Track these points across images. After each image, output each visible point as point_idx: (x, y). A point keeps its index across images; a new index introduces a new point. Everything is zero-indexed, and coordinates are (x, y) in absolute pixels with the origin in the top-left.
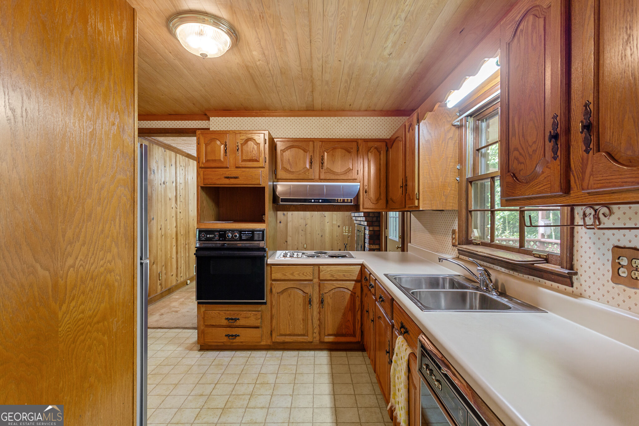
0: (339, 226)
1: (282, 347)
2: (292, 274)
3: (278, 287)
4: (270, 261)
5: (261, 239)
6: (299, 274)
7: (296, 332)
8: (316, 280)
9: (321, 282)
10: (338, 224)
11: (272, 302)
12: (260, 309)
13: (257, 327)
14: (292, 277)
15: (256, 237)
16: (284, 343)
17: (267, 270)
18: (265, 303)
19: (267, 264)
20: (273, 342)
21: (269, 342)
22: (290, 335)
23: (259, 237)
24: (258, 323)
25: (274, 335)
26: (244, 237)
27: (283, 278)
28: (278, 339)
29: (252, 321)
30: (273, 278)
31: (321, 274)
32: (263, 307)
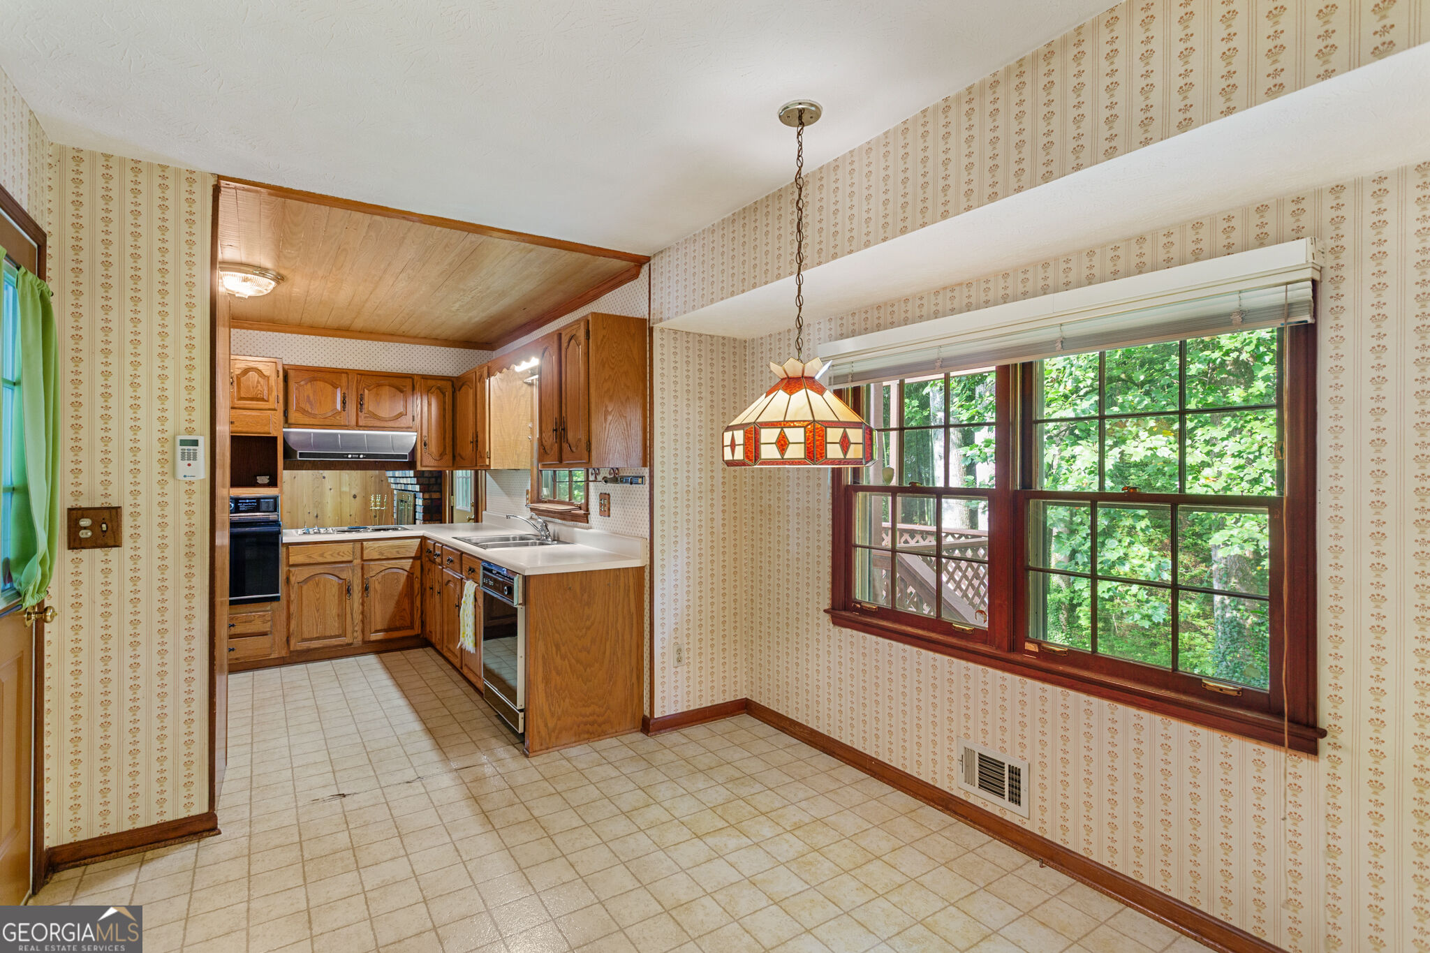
0: (355, 497)
1: (304, 659)
2: (322, 555)
3: (298, 575)
4: (286, 539)
5: (271, 509)
6: (332, 555)
7: (328, 634)
8: (357, 561)
9: (365, 563)
10: (353, 493)
11: (289, 596)
12: (269, 608)
13: (264, 634)
14: (321, 560)
15: (263, 507)
16: (309, 650)
17: (282, 551)
18: (277, 599)
19: (283, 544)
20: (291, 652)
21: (284, 653)
22: (318, 638)
23: (268, 507)
24: (267, 627)
25: (292, 642)
26: (242, 507)
27: (307, 561)
28: (297, 645)
29: (257, 626)
30: (291, 563)
31: (365, 552)
32: (275, 604)
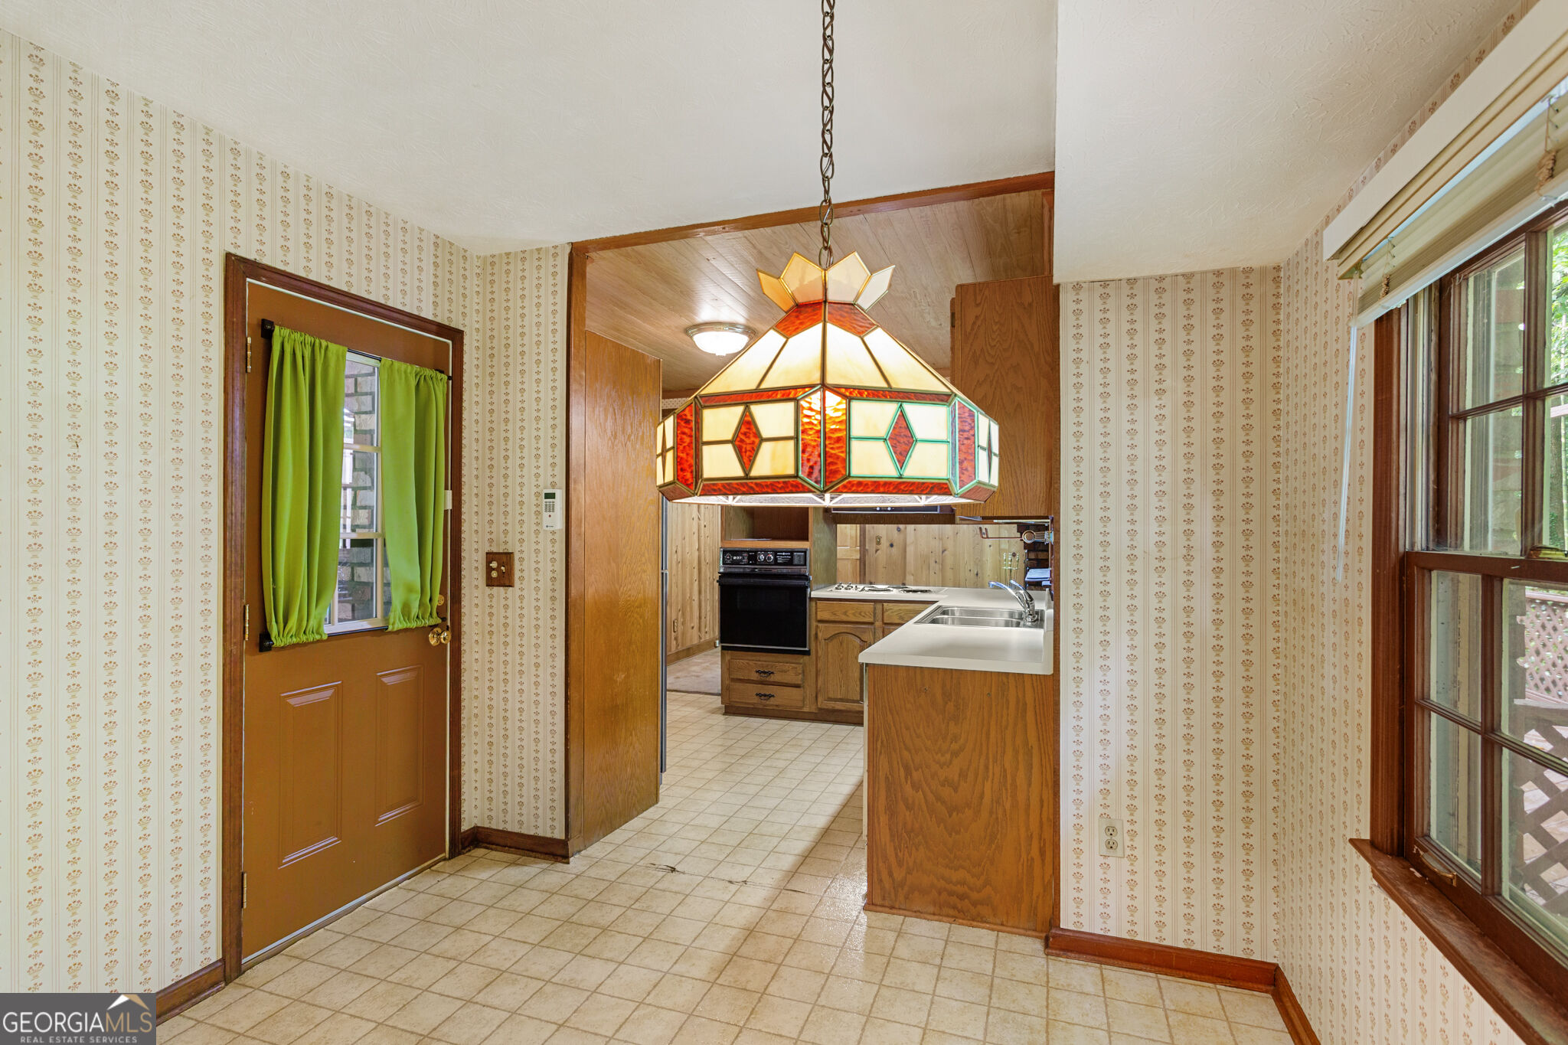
1: (833, 719)
2: (845, 613)
3: (825, 632)
4: (814, 594)
5: (802, 563)
6: (854, 614)
7: (850, 697)
8: (878, 624)
9: (886, 627)
11: (817, 652)
12: (801, 661)
13: (797, 686)
14: (845, 618)
15: (796, 561)
16: (834, 711)
17: (811, 607)
18: (808, 653)
19: (811, 598)
20: (820, 709)
21: (813, 709)
22: (841, 700)
23: (800, 561)
24: (798, 680)
25: (820, 699)
26: (780, 561)
27: (833, 618)
28: (823, 703)
29: (791, 677)
30: (819, 618)
31: (886, 614)
32: (806, 658)
